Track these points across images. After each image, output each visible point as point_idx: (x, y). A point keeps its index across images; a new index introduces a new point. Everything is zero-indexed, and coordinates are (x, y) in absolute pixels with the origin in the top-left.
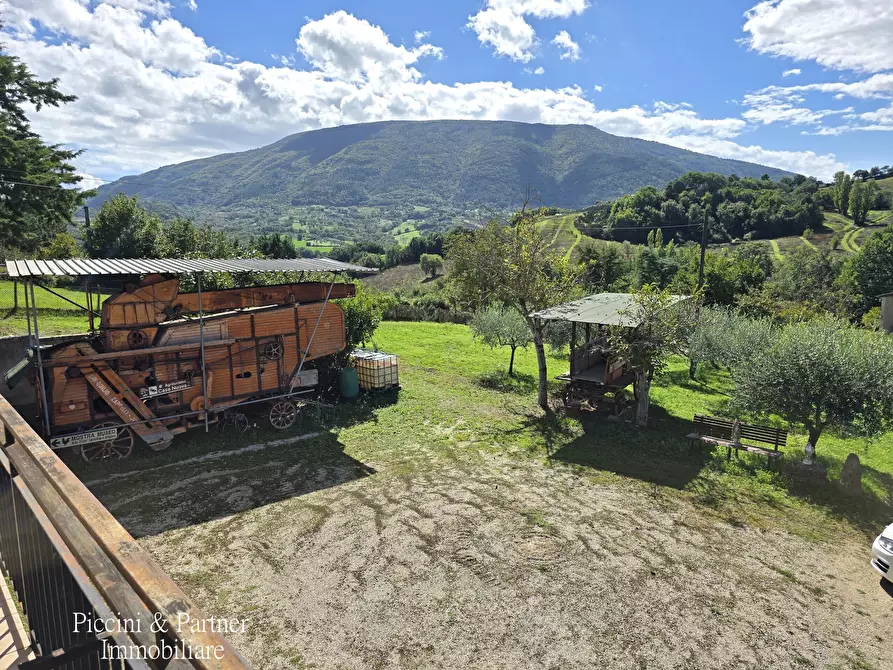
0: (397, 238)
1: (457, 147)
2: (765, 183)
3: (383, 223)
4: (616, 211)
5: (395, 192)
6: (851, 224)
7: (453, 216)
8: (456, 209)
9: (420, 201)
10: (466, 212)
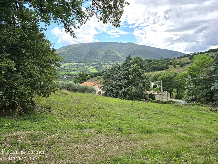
0: (90, 70)
1: (102, 49)
3: (86, 67)
5: (89, 59)
6: (174, 68)
7: (102, 65)
8: (103, 63)
9: (95, 61)
10: (105, 63)
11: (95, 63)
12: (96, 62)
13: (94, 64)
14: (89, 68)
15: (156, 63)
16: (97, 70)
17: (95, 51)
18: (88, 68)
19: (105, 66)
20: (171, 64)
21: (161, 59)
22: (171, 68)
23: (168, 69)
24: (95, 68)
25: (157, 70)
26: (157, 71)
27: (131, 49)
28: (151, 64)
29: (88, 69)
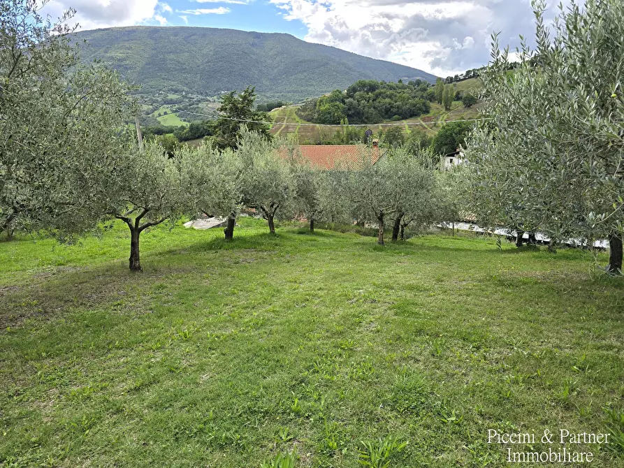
0: (159, 119)
1: (195, 49)
2: (400, 85)
3: (145, 107)
4: (320, 105)
5: (151, 83)
6: (444, 110)
7: (199, 101)
8: (200, 97)
9: (172, 90)
10: (208, 98)
11: (172, 96)
12: (176, 91)
13: (171, 100)
14: (156, 113)
15: (393, 94)
16: (185, 121)
17: (172, 56)
18: (153, 111)
19: (210, 106)
20: (432, 98)
21: (400, 81)
22: (437, 111)
23: (428, 112)
24: (178, 114)
25: (396, 116)
26: (399, 120)
27: (285, 55)
28: (377, 96)
29: (153, 116)
